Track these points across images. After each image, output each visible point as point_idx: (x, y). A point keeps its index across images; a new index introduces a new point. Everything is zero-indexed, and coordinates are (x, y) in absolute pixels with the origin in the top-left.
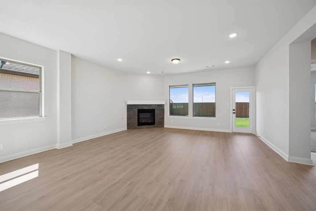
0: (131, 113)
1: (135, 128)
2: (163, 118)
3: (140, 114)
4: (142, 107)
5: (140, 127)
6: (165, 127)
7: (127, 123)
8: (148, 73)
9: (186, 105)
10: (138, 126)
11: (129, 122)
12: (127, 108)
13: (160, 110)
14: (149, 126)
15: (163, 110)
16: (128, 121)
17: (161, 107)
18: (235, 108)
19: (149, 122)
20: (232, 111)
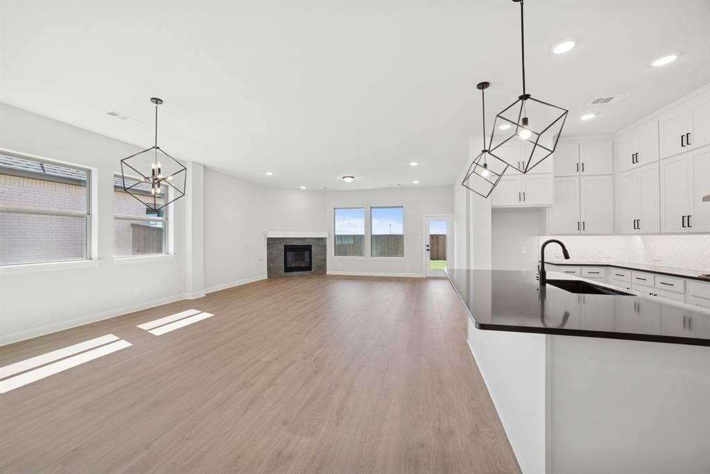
0: (274, 251)
1: (280, 277)
2: (325, 260)
3: (288, 253)
4: (291, 242)
5: (289, 274)
6: (327, 273)
7: (268, 268)
8: (303, 188)
9: (358, 239)
10: (285, 272)
11: (271, 265)
12: (268, 244)
13: (320, 246)
14: (302, 272)
15: (324, 247)
16: (268, 264)
17: (321, 241)
18: (428, 243)
19: (303, 265)
20: (425, 248)
